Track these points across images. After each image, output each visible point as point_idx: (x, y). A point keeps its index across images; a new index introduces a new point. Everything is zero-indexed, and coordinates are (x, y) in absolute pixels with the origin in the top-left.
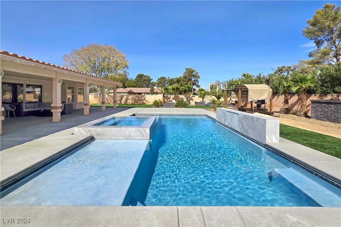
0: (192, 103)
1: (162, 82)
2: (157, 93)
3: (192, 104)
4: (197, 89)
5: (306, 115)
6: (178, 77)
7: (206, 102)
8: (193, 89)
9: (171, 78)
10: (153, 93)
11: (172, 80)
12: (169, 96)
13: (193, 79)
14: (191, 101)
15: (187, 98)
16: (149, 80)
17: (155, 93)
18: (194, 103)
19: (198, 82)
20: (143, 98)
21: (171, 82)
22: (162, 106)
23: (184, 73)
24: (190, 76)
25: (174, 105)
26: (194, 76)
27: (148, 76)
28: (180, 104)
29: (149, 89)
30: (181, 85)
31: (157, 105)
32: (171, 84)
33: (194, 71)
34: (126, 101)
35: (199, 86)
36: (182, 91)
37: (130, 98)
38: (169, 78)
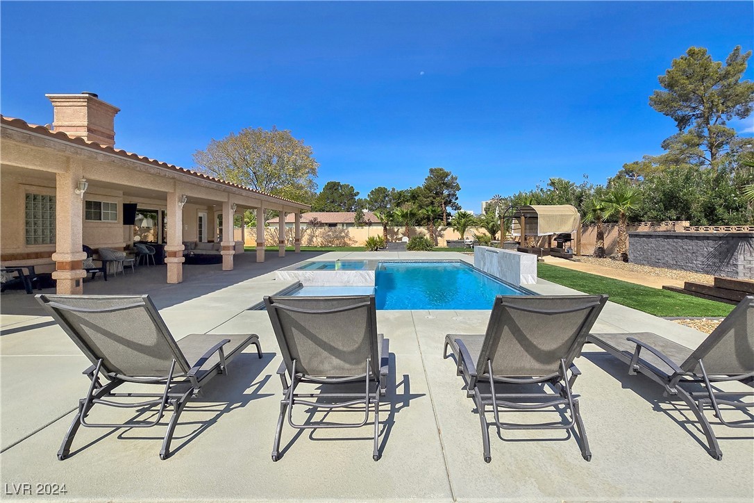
0: (442, 243)
1: (380, 198)
2: (370, 224)
3: (442, 245)
4: (454, 213)
5: (625, 258)
6: (414, 187)
7: (467, 241)
8: (445, 214)
9: (398, 189)
10: (361, 223)
11: (400, 194)
12: (396, 230)
13: (446, 192)
14: (439, 238)
15: (432, 233)
16: (352, 195)
17: (367, 223)
18: (445, 244)
19: (457, 198)
20: (343, 234)
21: (399, 198)
22: (383, 248)
23: (426, 179)
24: (440, 185)
25: (405, 246)
26: (448, 186)
27: (349, 185)
28: (418, 244)
29: (353, 215)
30: (421, 207)
31: (375, 246)
32: (398, 205)
33: (447, 175)
34: (310, 240)
35: (458, 208)
36: (423, 219)
37: (317, 233)
38: (394, 189)
